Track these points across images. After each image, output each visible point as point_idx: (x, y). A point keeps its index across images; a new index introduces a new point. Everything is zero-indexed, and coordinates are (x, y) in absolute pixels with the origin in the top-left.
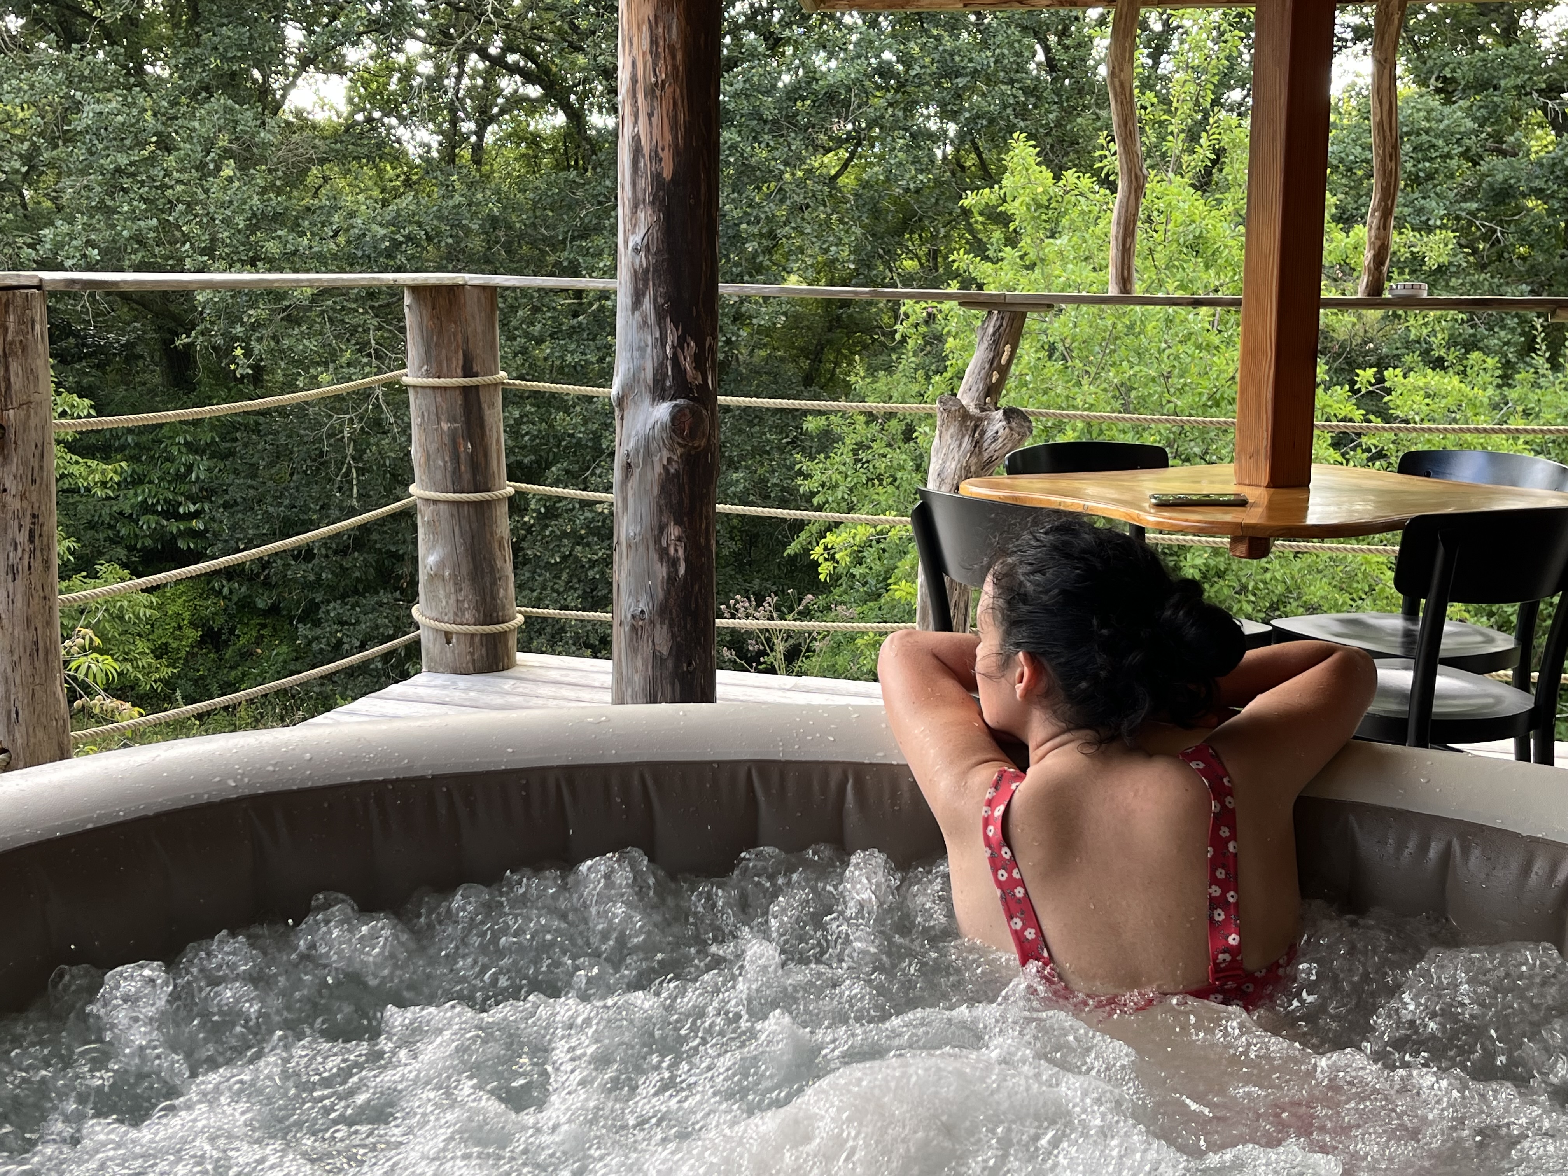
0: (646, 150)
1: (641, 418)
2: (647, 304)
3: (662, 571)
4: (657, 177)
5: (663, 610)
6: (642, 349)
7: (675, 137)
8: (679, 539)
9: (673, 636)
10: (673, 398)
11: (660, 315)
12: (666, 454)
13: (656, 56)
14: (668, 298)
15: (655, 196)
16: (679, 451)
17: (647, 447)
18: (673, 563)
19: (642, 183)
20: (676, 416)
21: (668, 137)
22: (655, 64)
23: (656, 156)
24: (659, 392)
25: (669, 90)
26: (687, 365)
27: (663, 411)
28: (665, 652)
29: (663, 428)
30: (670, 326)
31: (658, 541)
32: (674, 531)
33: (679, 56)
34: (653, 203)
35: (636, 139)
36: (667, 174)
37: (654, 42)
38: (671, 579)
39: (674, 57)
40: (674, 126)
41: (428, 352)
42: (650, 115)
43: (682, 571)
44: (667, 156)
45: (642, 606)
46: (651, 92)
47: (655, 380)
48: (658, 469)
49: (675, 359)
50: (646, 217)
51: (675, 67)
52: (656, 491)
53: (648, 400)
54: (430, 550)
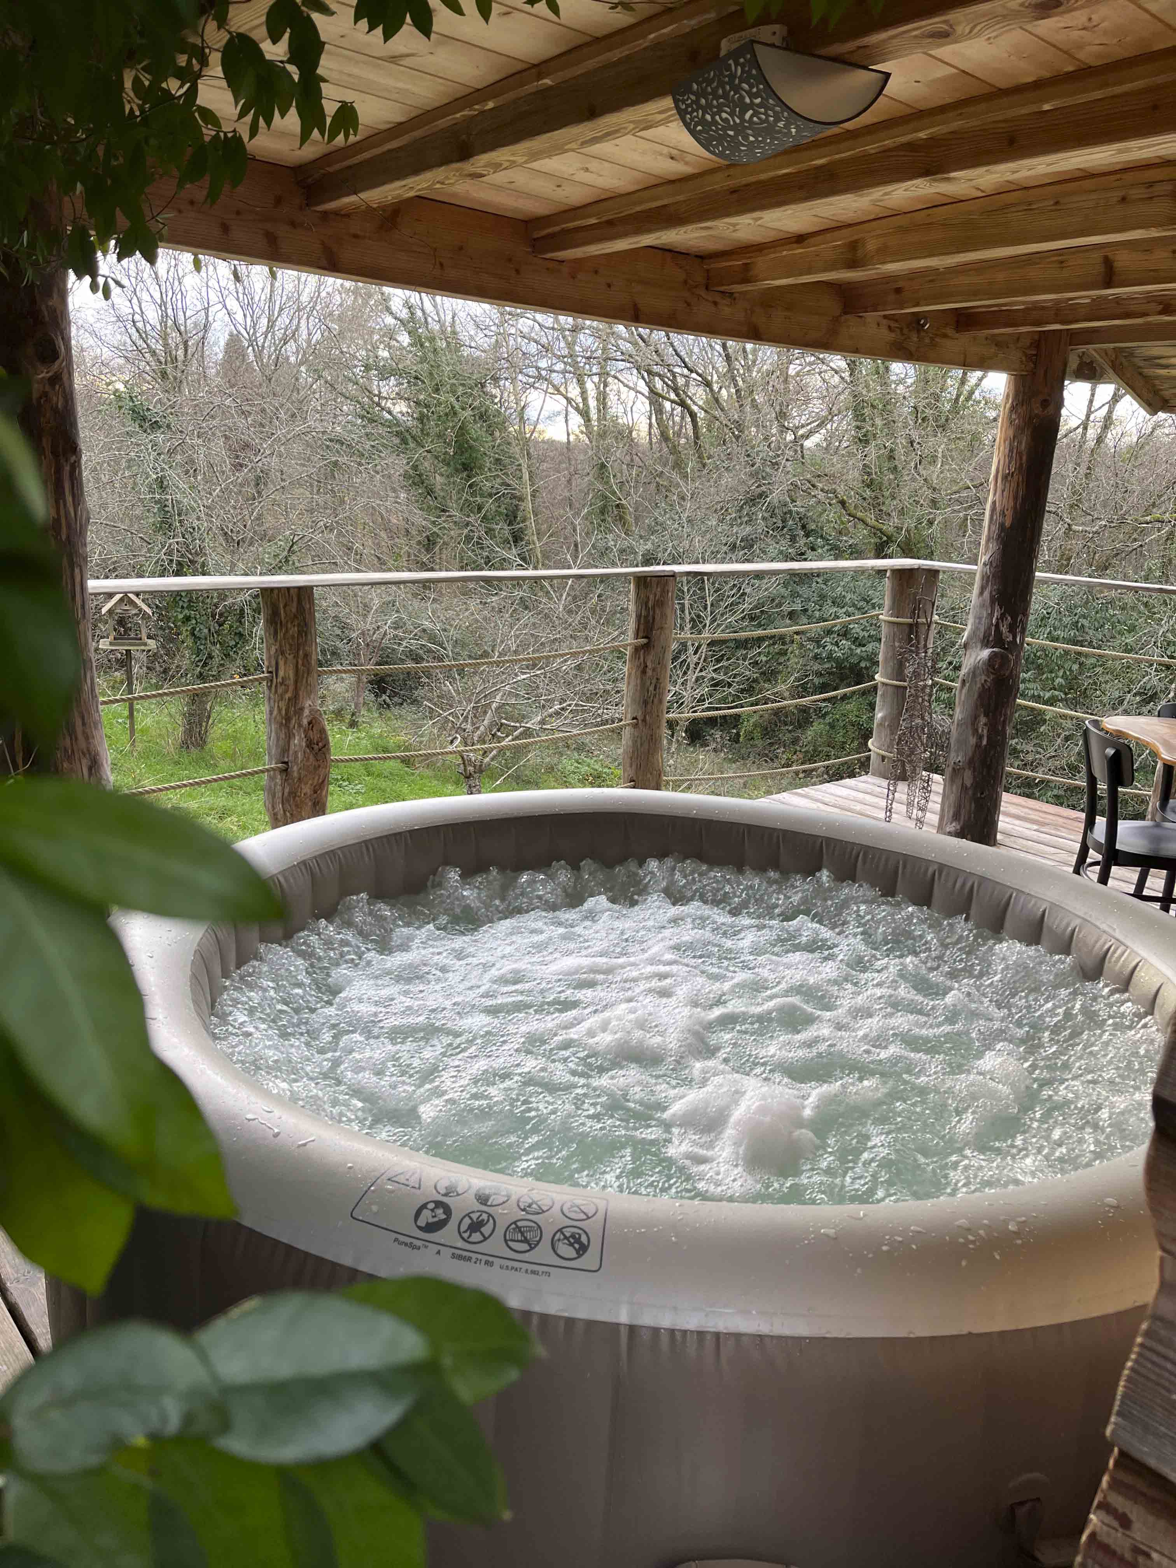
0: (998, 509)
1: (974, 657)
2: (987, 594)
3: (973, 741)
4: (1002, 526)
5: (971, 762)
6: (980, 618)
7: (1015, 504)
8: (985, 724)
9: (974, 777)
10: (993, 647)
11: (993, 601)
12: (983, 677)
13: (1010, 457)
14: (999, 591)
15: (999, 536)
16: (992, 677)
17: (974, 673)
18: (980, 737)
19: (993, 528)
20: (992, 657)
21: (1012, 504)
22: (1010, 463)
23: (1003, 514)
24: (986, 644)
25: (1016, 477)
26: (1004, 629)
27: (986, 653)
28: (969, 785)
29: (984, 663)
30: (997, 607)
31: (973, 724)
32: (983, 720)
33: (1024, 458)
34: (997, 539)
35: (994, 503)
36: (1008, 524)
37: (1011, 451)
38: (978, 746)
39: (1021, 459)
40: (1016, 498)
41: (894, 603)
42: (1003, 491)
43: (985, 742)
44: (1009, 514)
45: (959, 758)
46: (1005, 477)
47: (984, 637)
48: (979, 685)
49: (997, 625)
50: (993, 546)
51: (1021, 464)
52: (976, 696)
53: (979, 645)
54: (880, 711)
